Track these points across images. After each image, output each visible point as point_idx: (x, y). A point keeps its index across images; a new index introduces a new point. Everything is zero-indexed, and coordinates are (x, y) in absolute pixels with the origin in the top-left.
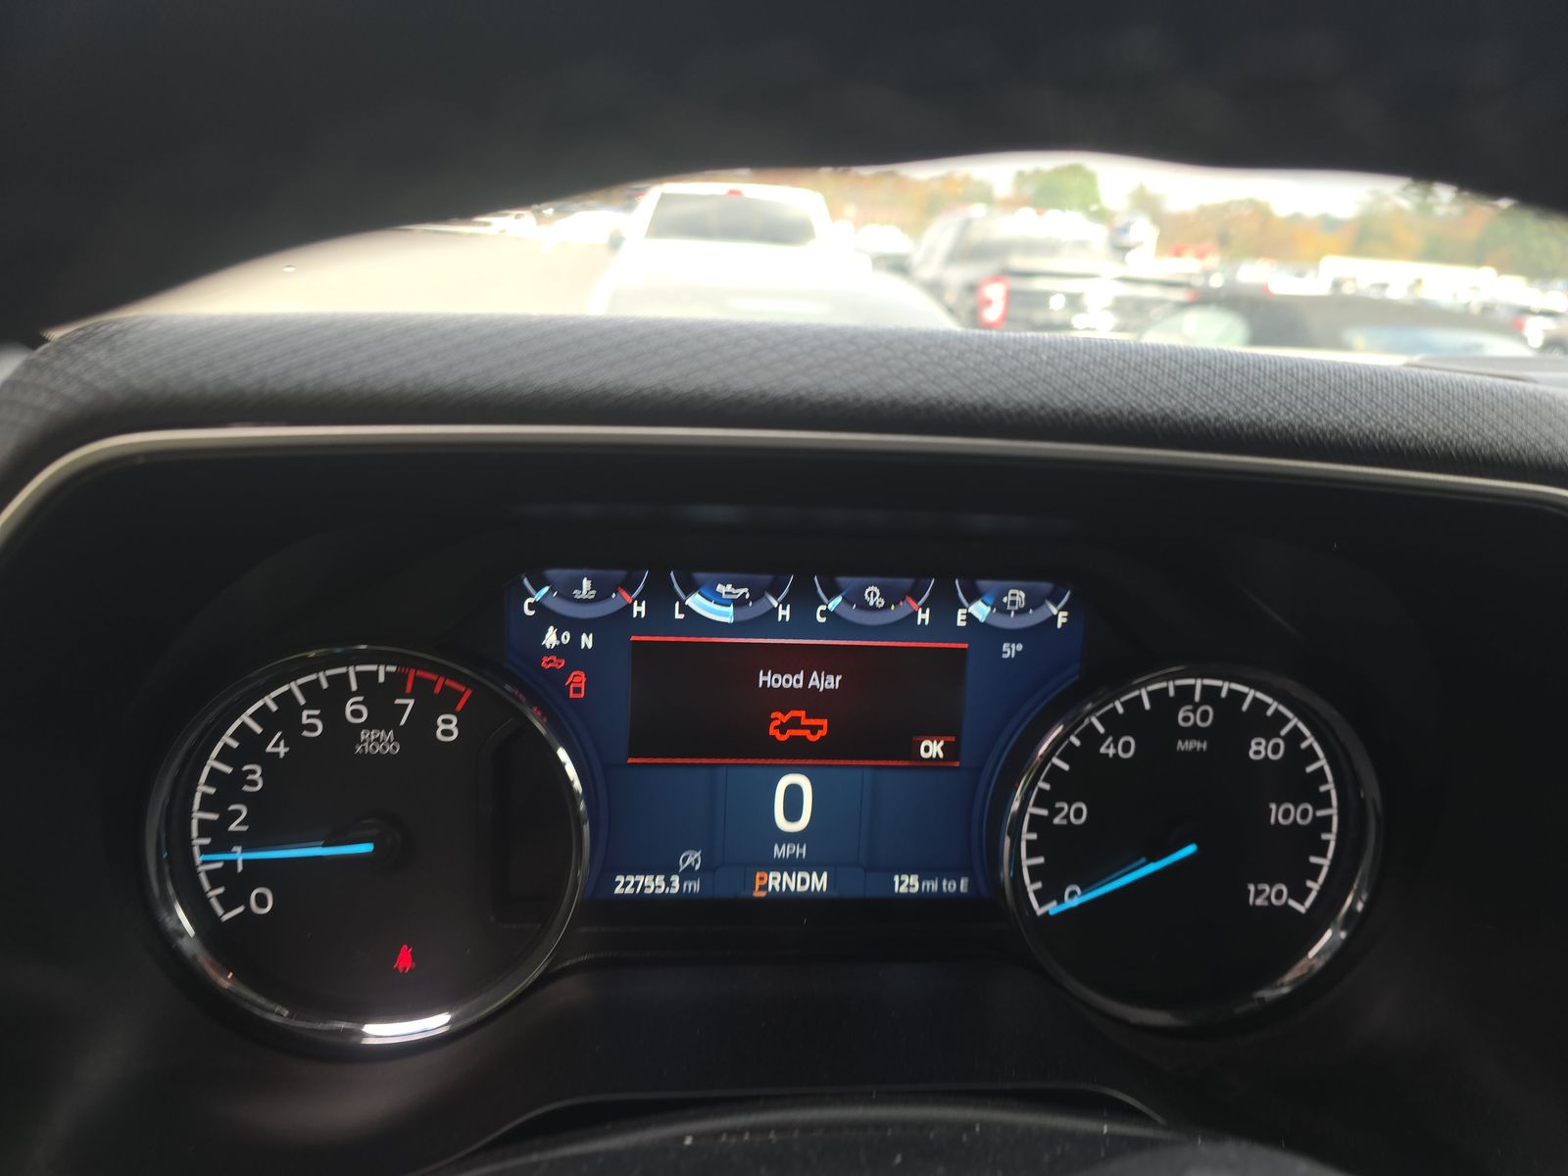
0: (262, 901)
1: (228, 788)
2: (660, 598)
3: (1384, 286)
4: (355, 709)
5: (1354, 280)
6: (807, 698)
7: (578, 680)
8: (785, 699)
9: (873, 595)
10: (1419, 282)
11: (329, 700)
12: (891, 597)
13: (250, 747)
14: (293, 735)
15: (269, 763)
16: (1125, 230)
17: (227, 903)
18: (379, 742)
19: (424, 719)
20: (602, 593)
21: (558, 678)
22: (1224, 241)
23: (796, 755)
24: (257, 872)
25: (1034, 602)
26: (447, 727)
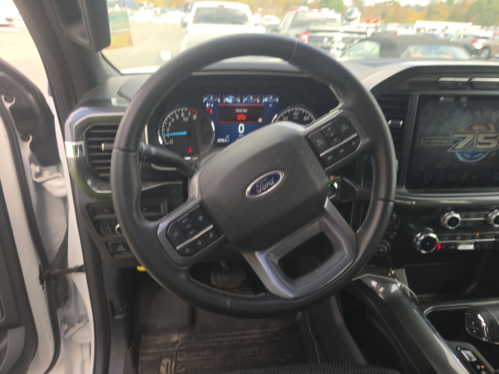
0: (171, 142)
1: (166, 126)
2: (222, 100)
3: (434, 30)
4: (183, 115)
5: (424, 28)
6: (242, 113)
7: (211, 111)
8: (240, 113)
9: (251, 98)
10: (447, 28)
11: (180, 113)
12: (254, 98)
13: (169, 120)
14: (175, 118)
15: (172, 123)
16: (350, 13)
17: (167, 141)
18: (186, 119)
19: (192, 116)
20: (214, 98)
21: (208, 111)
22: (383, 16)
23: (241, 121)
24: (171, 137)
25: (273, 98)
26: (195, 117)
